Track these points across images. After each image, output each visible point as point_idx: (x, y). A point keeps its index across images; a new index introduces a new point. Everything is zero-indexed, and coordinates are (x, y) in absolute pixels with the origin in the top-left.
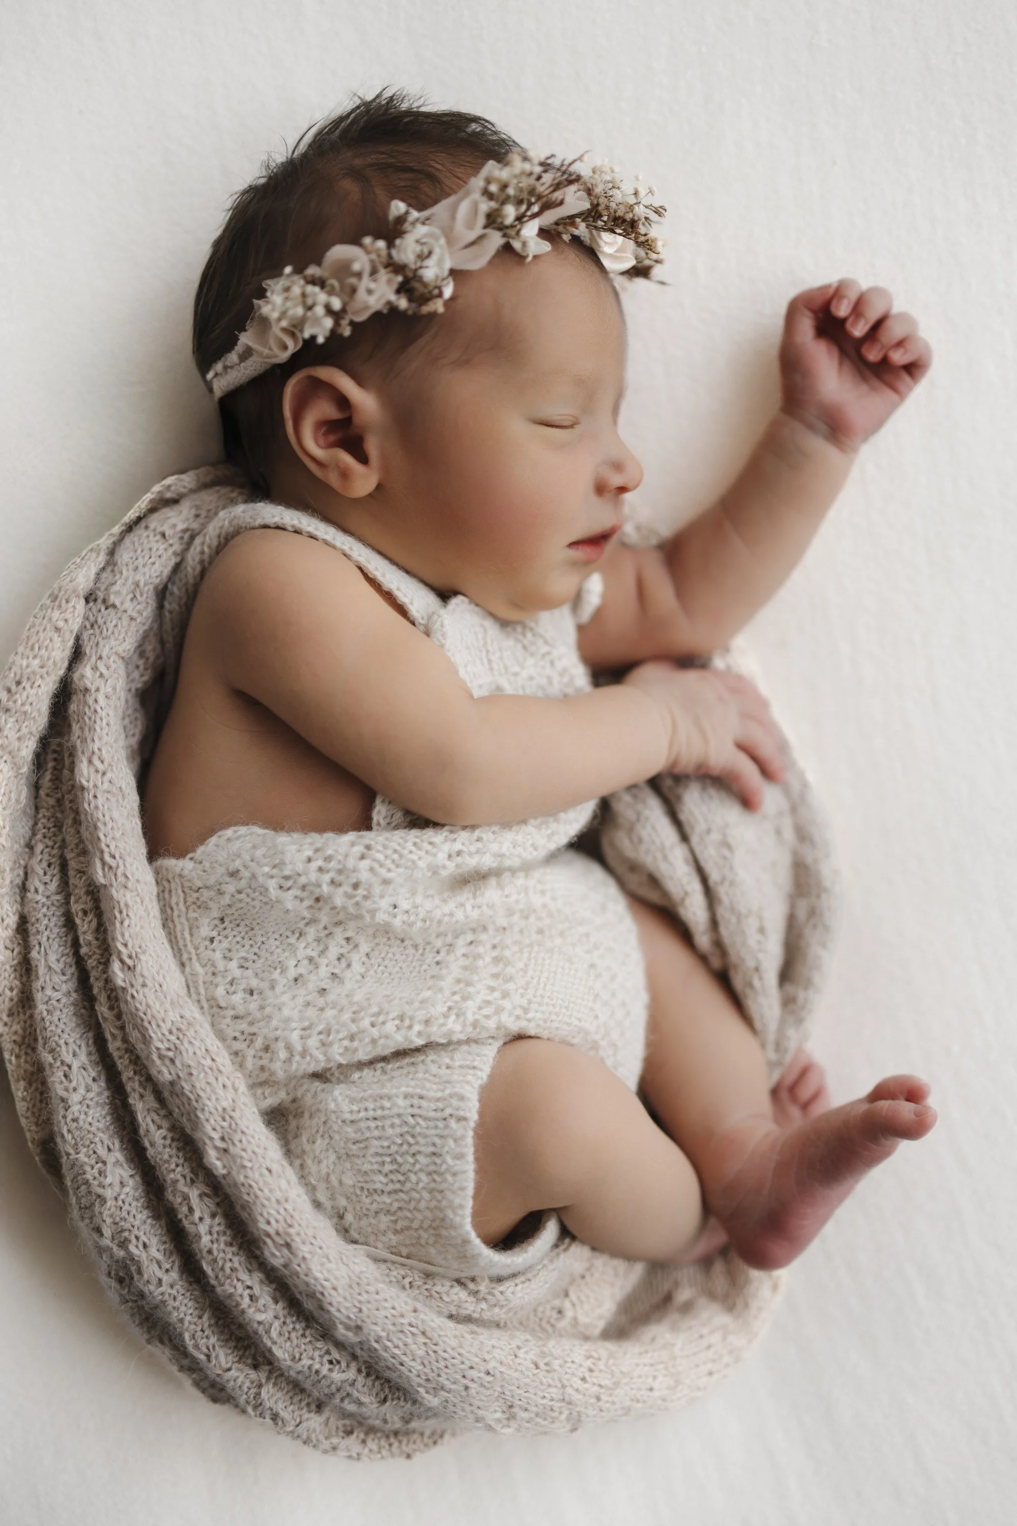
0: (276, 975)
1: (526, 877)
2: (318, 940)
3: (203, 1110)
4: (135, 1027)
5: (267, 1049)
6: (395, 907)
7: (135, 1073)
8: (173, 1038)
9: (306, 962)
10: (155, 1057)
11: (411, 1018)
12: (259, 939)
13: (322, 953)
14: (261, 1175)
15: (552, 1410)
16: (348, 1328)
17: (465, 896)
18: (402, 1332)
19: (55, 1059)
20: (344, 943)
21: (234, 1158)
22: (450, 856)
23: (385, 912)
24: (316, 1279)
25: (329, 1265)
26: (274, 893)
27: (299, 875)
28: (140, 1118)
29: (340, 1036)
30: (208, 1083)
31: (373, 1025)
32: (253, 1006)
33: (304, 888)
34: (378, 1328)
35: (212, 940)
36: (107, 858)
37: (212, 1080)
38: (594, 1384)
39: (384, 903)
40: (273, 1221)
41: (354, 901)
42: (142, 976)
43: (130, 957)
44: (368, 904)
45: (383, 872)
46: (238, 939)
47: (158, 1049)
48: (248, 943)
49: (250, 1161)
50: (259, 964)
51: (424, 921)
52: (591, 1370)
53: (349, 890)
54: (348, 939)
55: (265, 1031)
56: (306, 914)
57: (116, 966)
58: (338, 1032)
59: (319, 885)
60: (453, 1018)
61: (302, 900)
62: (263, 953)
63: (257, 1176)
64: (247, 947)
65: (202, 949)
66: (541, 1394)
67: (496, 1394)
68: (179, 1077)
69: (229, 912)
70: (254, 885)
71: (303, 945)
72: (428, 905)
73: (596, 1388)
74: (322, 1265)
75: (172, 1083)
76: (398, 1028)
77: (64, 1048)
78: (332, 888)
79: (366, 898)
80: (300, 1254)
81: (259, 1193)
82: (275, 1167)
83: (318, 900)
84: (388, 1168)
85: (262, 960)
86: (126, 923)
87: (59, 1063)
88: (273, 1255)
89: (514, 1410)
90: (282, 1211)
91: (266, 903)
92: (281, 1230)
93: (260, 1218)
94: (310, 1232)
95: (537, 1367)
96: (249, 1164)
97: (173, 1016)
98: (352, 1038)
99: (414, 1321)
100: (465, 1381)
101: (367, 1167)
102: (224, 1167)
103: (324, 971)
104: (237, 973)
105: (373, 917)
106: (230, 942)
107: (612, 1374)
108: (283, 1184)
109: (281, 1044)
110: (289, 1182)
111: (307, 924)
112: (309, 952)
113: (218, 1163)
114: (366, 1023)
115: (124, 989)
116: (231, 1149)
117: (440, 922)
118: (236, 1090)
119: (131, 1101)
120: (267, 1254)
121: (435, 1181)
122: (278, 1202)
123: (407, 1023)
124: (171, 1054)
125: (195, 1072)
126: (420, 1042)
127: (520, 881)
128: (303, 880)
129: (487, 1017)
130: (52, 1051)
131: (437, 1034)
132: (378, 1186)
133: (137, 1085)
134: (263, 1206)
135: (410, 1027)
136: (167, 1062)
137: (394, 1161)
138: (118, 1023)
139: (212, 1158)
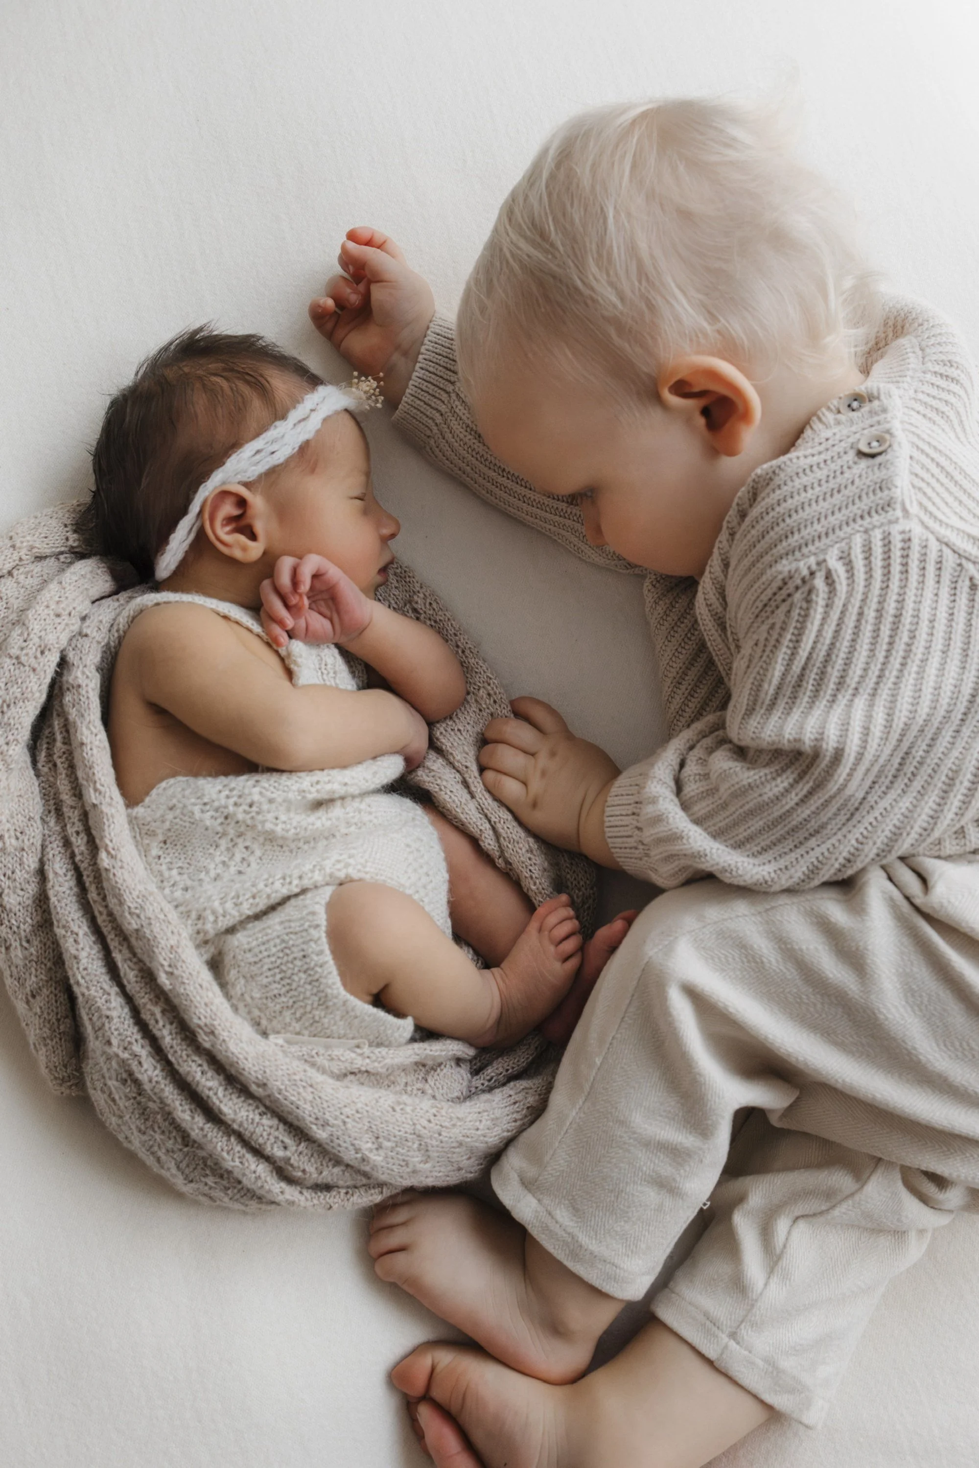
0: (202, 875)
1: (361, 802)
2: (228, 849)
3: (157, 947)
4: (115, 896)
5: (199, 918)
6: (277, 819)
7: (116, 936)
8: (140, 901)
9: (221, 866)
10: (127, 914)
11: (290, 876)
12: (190, 853)
13: (231, 859)
14: (195, 988)
15: (407, 1140)
16: (258, 1085)
17: (321, 813)
18: (295, 1085)
19: (67, 932)
20: (244, 850)
21: (177, 978)
22: (312, 786)
23: (271, 822)
24: (233, 1053)
25: (241, 1045)
26: (198, 815)
27: (213, 801)
28: (120, 964)
29: (247, 897)
30: (162, 930)
31: (266, 886)
32: (188, 895)
33: (217, 810)
34: (278, 1083)
35: (159, 857)
36: (98, 786)
37: (164, 928)
38: (437, 1124)
39: (270, 816)
40: (202, 1017)
41: (250, 815)
42: (121, 861)
43: (114, 849)
44: (260, 817)
45: (268, 794)
46: (177, 854)
47: (129, 907)
48: (183, 857)
49: (188, 979)
50: (191, 870)
51: (295, 828)
52: (435, 1116)
53: (247, 808)
54: (247, 848)
55: (197, 906)
56: (220, 829)
57: (103, 855)
58: (244, 895)
59: (226, 807)
60: (317, 872)
61: (216, 819)
62: (193, 862)
63: (192, 988)
64: (183, 859)
65: (153, 865)
66: (397, 1128)
67: (366, 1128)
68: (142, 926)
69: (170, 834)
70: (185, 811)
71: (218, 853)
72: (298, 818)
73: (438, 1127)
74: (237, 1044)
75: (137, 930)
76: (283, 885)
77: (72, 923)
78: (235, 808)
79: (258, 813)
80: (221, 1038)
81: (193, 999)
82: (205, 984)
83: (226, 818)
84: (278, 977)
85: (193, 867)
86: (112, 826)
87: (69, 933)
88: (204, 1040)
89: (380, 1140)
90: (209, 1010)
91: (193, 823)
92: (208, 1023)
93: (194, 1016)
94: (228, 1024)
95: (394, 1110)
96: (186, 981)
97: (140, 887)
98: (254, 897)
99: (303, 1078)
100: (343, 1117)
101: (265, 981)
102: (171, 984)
103: (233, 870)
104: (178, 878)
105: (263, 826)
106: (171, 858)
107: (451, 1118)
108: (210, 994)
109: (208, 912)
110: (214, 994)
111: (220, 838)
112: (223, 858)
113: (167, 982)
114: (261, 886)
115: (107, 870)
116: (176, 972)
117: (306, 829)
118: (180, 935)
119: (114, 955)
120: (200, 1040)
121: (310, 975)
122: (206, 1005)
123: (288, 880)
124: (137, 911)
125: (153, 922)
126: (296, 890)
127: (356, 804)
128: (216, 804)
129: (339, 870)
130: (64, 927)
131: (306, 883)
132: (276, 992)
133: (117, 944)
134: (196, 1007)
135: (290, 883)
136: (135, 917)
137: (282, 971)
138: (104, 904)
139: (163, 979)
